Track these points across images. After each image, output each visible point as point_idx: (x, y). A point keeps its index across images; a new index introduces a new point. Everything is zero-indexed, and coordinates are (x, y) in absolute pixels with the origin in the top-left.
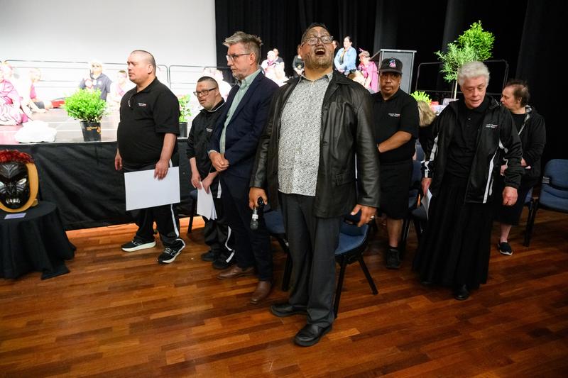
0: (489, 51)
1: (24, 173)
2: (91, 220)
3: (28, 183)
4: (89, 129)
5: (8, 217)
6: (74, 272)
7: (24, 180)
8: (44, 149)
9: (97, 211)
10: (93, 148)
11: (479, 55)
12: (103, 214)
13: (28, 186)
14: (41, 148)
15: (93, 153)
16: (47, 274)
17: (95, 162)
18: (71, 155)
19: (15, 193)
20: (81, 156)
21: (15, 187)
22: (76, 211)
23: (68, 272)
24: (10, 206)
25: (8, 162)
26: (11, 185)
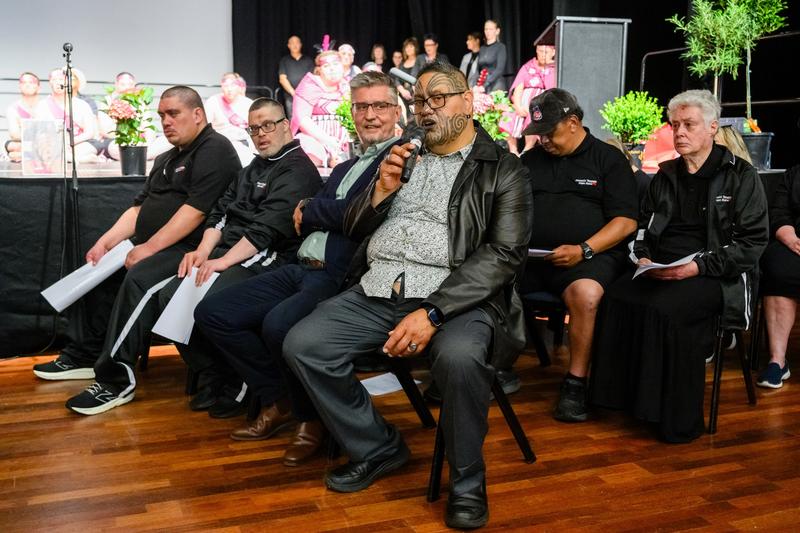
0: (780, 14)
11: (758, 20)
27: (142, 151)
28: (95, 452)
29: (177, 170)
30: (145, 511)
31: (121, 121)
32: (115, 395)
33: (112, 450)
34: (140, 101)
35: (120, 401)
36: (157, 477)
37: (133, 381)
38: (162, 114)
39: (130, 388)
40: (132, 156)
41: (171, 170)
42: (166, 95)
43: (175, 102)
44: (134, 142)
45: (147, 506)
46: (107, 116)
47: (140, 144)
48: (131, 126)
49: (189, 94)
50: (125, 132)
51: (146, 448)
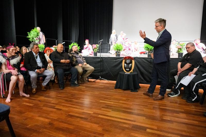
1: (131, 62)
2: (146, 82)
3: (132, 65)
4: (150, 54)
5: (126, 73)
6: (139, 92)
7: (131, 64)
8: (137, 59)
9: (148, 79)
10: (150, 59)
12: (149, 81)
13: (131, 66)
14: (136, 59)
15: (150, 61)
16: (132, 91)
17: (150, 64)
18: (143, 61)
19: (128, 67)
20: (146, 61)
21: (129, 66)
22: (142, 78)
23: (138, 92)
24: (127, 71)
25: (128, 59)
26: (128, 65)
27: (182, 54)
28: (170, 102)
29: (188, 58)
30: (179, 114)
31: (179, 49)
32: (176, 95)
33: (173, 103)
34: (183, 45)
35: (176, 96)
36: (182, 109)
37: (179, 93)
38: (186, 48)
39: (179, 94)
40: (180, 54)
41: (187, 57)
42: (187, 44)
43: (189, 46)
44: (181, 52)
45: (180, 113)
46: (176, 48)
47: (182, 53)
48: (181, 49)
49: (192, 44)
50: (179, 51)
51: (180, 104)
